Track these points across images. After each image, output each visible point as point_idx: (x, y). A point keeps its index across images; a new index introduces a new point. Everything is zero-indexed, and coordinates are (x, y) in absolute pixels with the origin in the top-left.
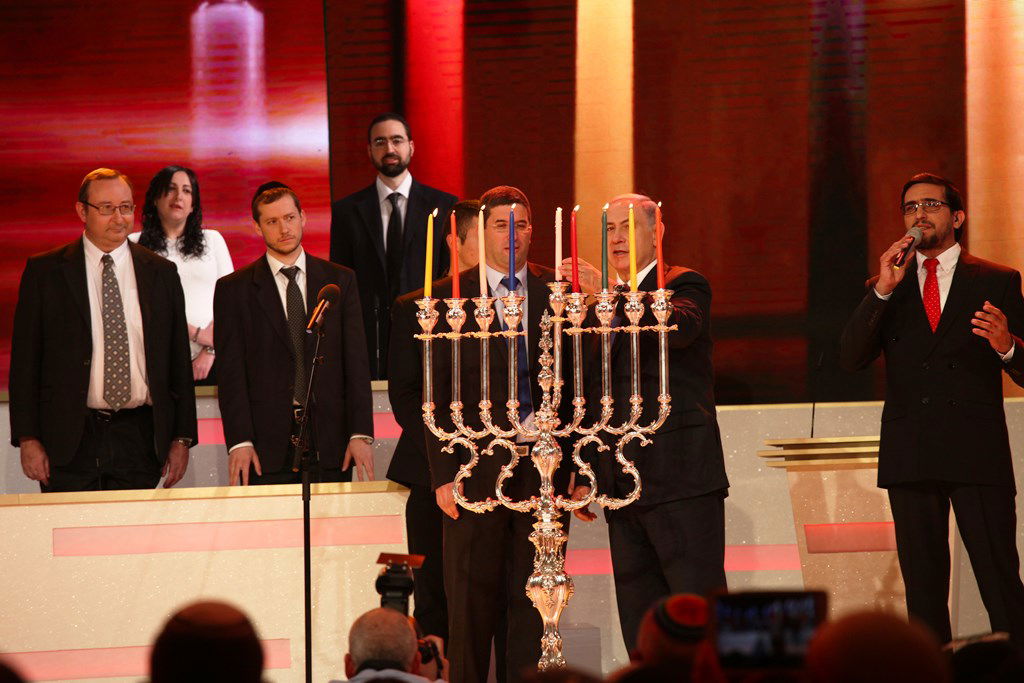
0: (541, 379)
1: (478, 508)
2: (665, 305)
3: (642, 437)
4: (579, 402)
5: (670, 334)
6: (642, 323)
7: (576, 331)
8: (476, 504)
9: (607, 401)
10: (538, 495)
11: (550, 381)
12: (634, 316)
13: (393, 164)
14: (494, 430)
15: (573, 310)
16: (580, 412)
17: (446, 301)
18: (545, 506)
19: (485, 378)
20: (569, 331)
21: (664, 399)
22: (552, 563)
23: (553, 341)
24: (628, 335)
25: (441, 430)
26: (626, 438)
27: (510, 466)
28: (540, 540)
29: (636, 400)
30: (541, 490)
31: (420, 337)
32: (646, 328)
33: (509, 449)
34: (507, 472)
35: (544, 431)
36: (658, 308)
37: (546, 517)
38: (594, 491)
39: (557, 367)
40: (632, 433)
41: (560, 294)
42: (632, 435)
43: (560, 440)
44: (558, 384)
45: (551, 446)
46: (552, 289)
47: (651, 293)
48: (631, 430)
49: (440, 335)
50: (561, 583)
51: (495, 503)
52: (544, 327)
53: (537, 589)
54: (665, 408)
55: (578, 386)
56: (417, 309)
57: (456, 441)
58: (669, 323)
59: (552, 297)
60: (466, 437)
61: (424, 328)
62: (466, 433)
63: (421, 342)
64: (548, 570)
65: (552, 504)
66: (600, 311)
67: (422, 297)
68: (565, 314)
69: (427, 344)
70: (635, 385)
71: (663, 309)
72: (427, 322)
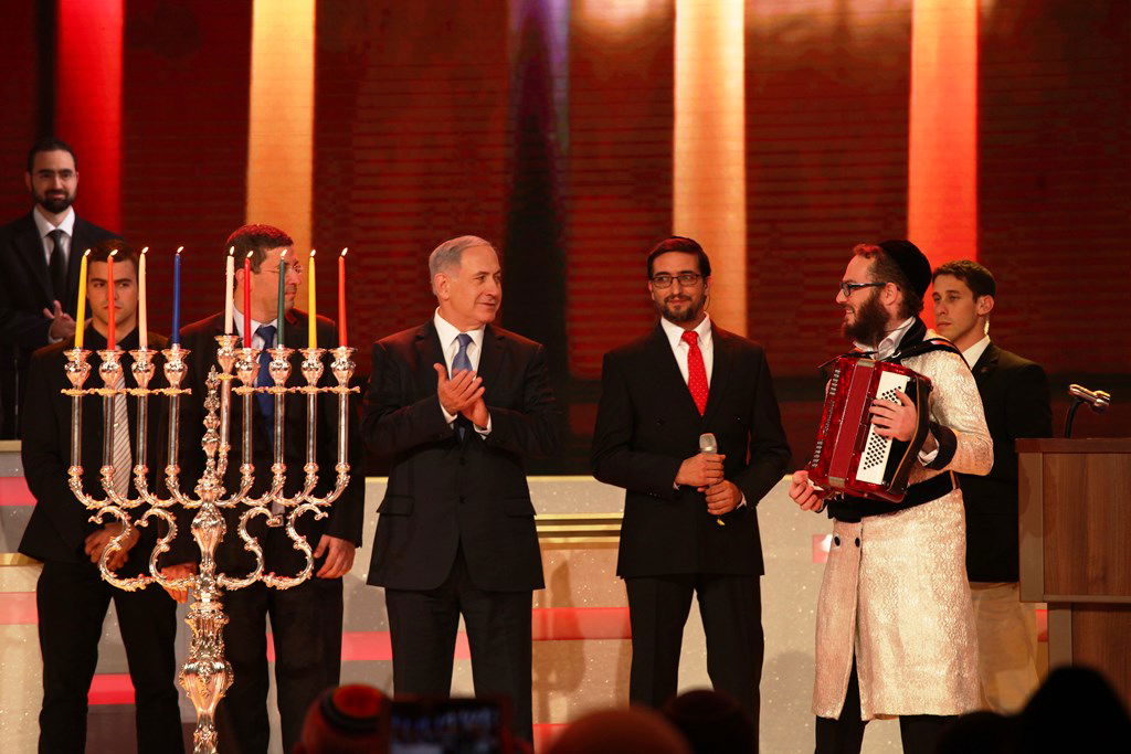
0: (205, 443)
1: (128, 585)
2: (347, 365)
3: (317, 510)
4: (247, 469)
5: (352, 397)
6: (320, 383)
7: (245, 391)
8: (126, 581)
9: (278, 468)
10: (198, 572)
11: (215, 445)
12: (312, 376)
13: (60, 199)
14: (150, 499)
15: (244, 367)
16: (247, 480)
17: (99, 352)
18: (205, 585)
19: (141, 440)
20: (238, 390)
21: (342, 467)
22: (210, 648)
23: (220, 401)
24: (305, 397)
25: (89, 498)
26: (299, 511)
27: (166, 539)
28: (198, 621)
29: (311, 468)
30: (201, 566)
31: (69, 392)
32: (325, 389)
33: (166, 520)
34: (163, 546)
35: (206, 501)
36: (339, 367)
37: (206, 597)
38: (261, 568)
39: (224, 430)
40: (305, 505)
41: (230, 349)
42: (306, 507)
43: (224, 511)
44: (224, 448)
45: (214, 518)
46: (220, 343)
47: (331, 351)
48: (305, 502)
49: (92, 391)
50: (220, 671)
51: (148, 581)
52: (211, 385)
53: (192, 676)
54: (343, 479)
55: (247, 452)
56: (66, 360)
57: (106, 510)
58: (351, 384)
59: (220, 352)
60: (118, 506)
61: (74, 383)
62: (117, 501)
63: (70, 398)
64: (206, 655)
65: (213, 583)
66: (274, 369)
67: (71, 346)
68: (234, 371)
69: (76, 400)
70: (311, 451)
71: (344, 369)
72: (77, 375)
